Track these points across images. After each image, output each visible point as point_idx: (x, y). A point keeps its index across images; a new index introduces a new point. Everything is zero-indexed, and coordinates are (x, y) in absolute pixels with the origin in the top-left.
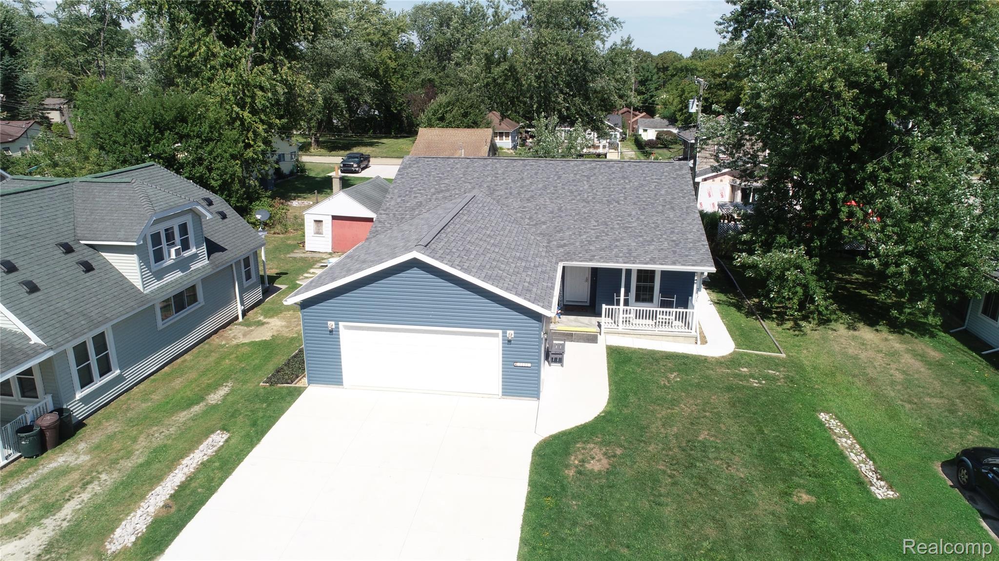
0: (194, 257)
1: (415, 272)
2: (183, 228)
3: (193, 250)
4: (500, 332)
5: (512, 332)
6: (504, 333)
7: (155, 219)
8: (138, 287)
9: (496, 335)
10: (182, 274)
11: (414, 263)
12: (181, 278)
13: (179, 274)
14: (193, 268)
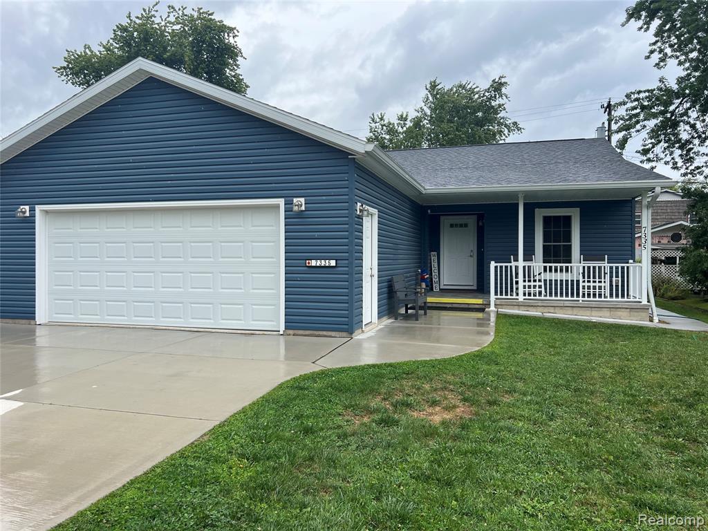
4: (281, 202)
5: (301, 200)
6: (288, 204)
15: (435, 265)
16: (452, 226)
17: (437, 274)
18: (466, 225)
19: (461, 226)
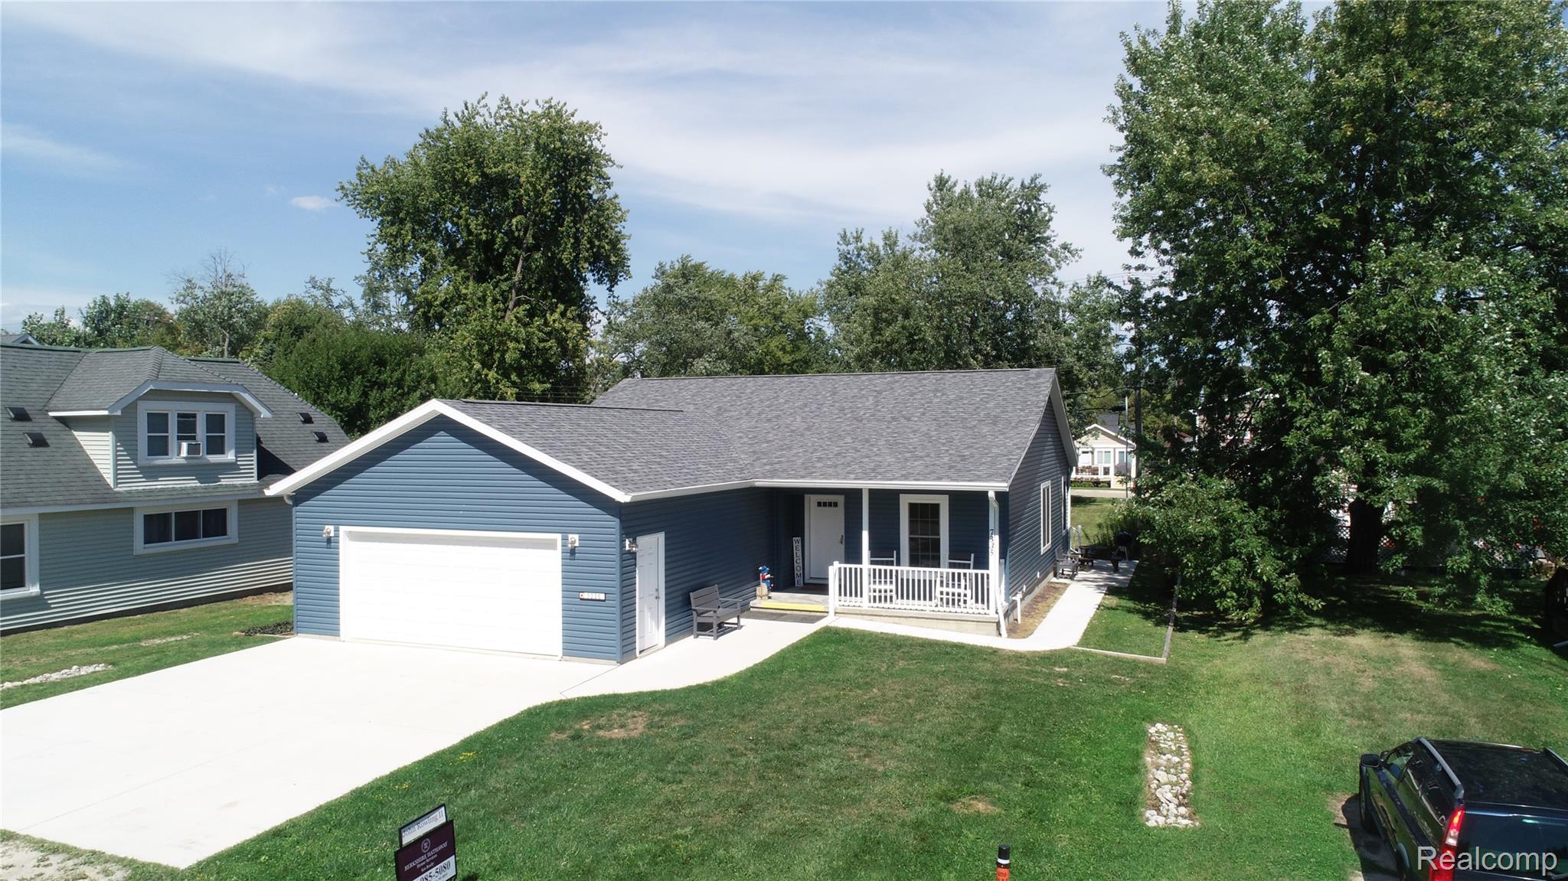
0: (231, 468)
1: (442, 439)
2: (216, 423)
3: (230, 456)
4: (558, 537)
5: (576, 537)
6: (565, 539)
7: (152, 387)
8: (108, 480)
9: (551, 545)
10: (199, 485)
11: (441, 424)
12: (194, 488)
13: (192, 483)
14: (224, 482)
15: (797, 553)
16: (819, 504)
17: (801, 565)
18: (836, 504)
19: (830, 504)
